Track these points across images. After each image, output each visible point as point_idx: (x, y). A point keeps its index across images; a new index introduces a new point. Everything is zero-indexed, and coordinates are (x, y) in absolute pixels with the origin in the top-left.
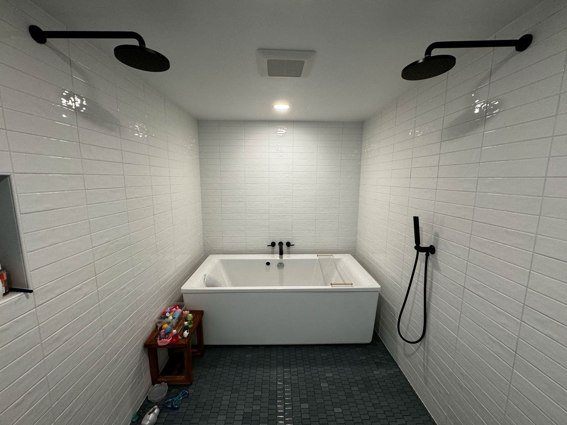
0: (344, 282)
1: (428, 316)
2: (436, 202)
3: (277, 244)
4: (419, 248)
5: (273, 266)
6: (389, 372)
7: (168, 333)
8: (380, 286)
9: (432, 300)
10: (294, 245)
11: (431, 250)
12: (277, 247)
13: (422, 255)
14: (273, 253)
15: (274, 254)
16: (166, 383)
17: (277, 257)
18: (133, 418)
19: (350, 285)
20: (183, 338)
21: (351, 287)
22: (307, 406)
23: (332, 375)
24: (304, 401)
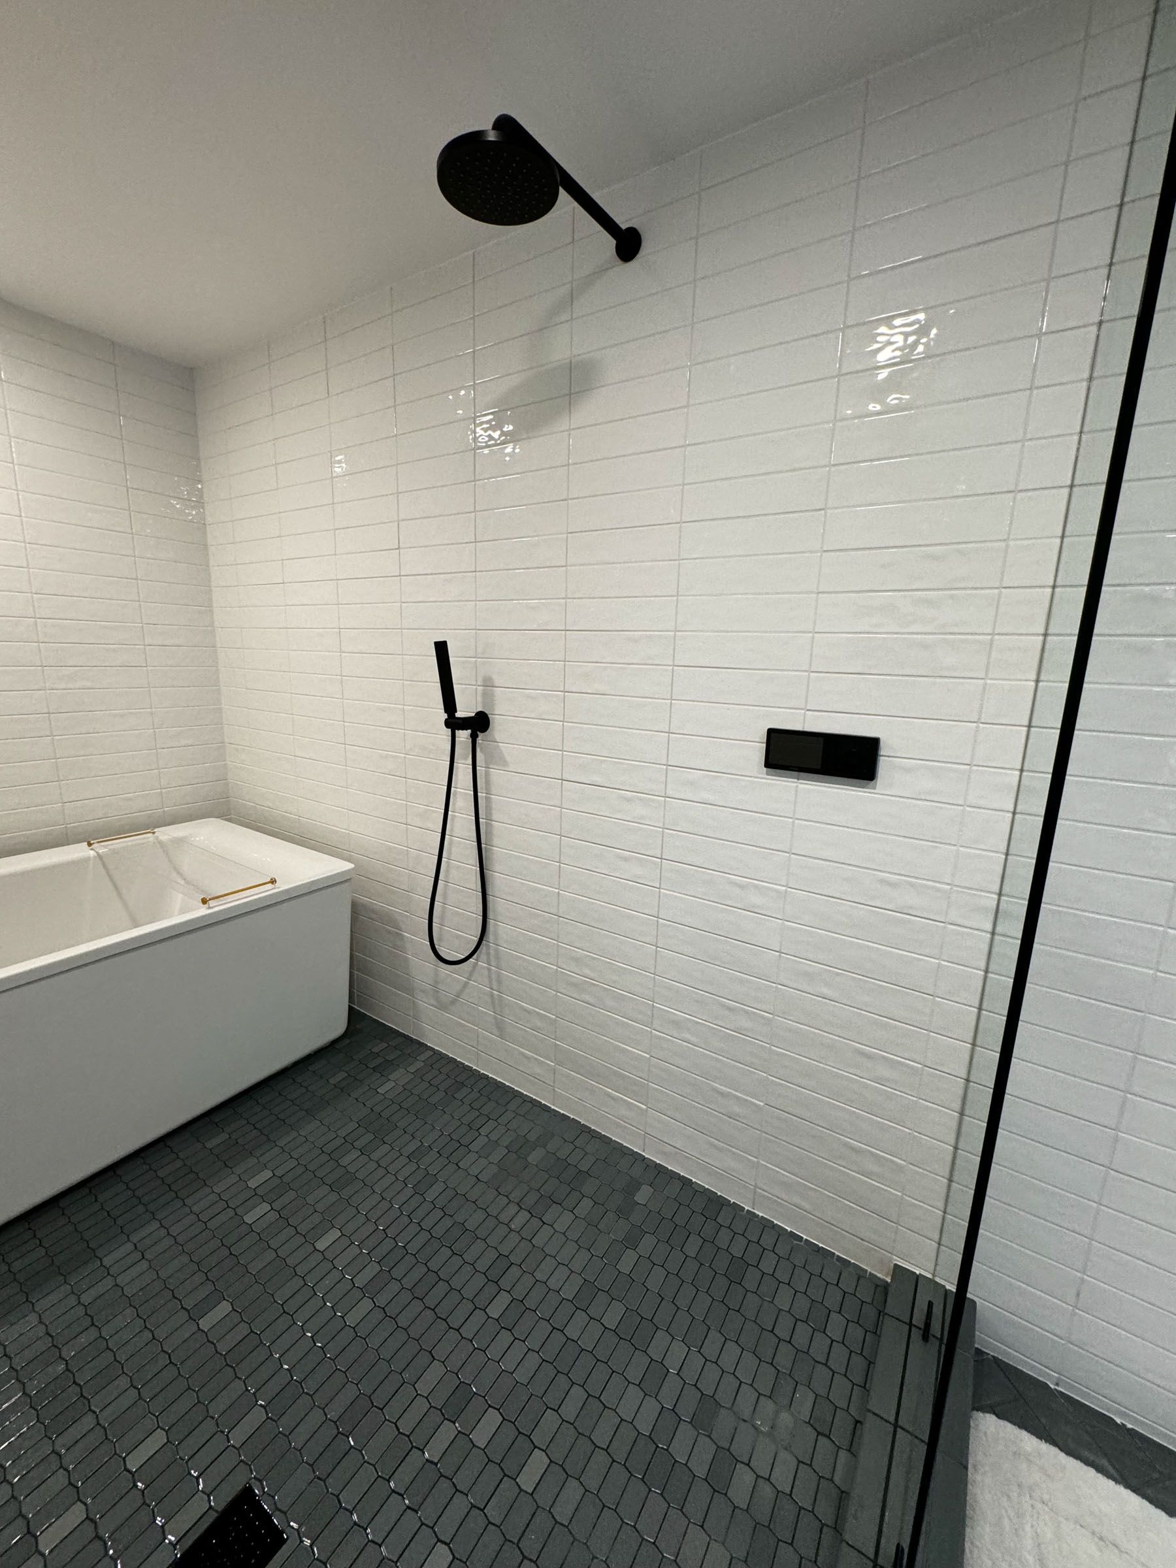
2: (478, 603)
4: (454, 723)
6: (412, 1069)
8: (349, 865)
9: (496, 841)
19: (270, 886)
21: (274, 891)
22: (224, 1308)
23: (268, 1174)
24: (206, 1306)
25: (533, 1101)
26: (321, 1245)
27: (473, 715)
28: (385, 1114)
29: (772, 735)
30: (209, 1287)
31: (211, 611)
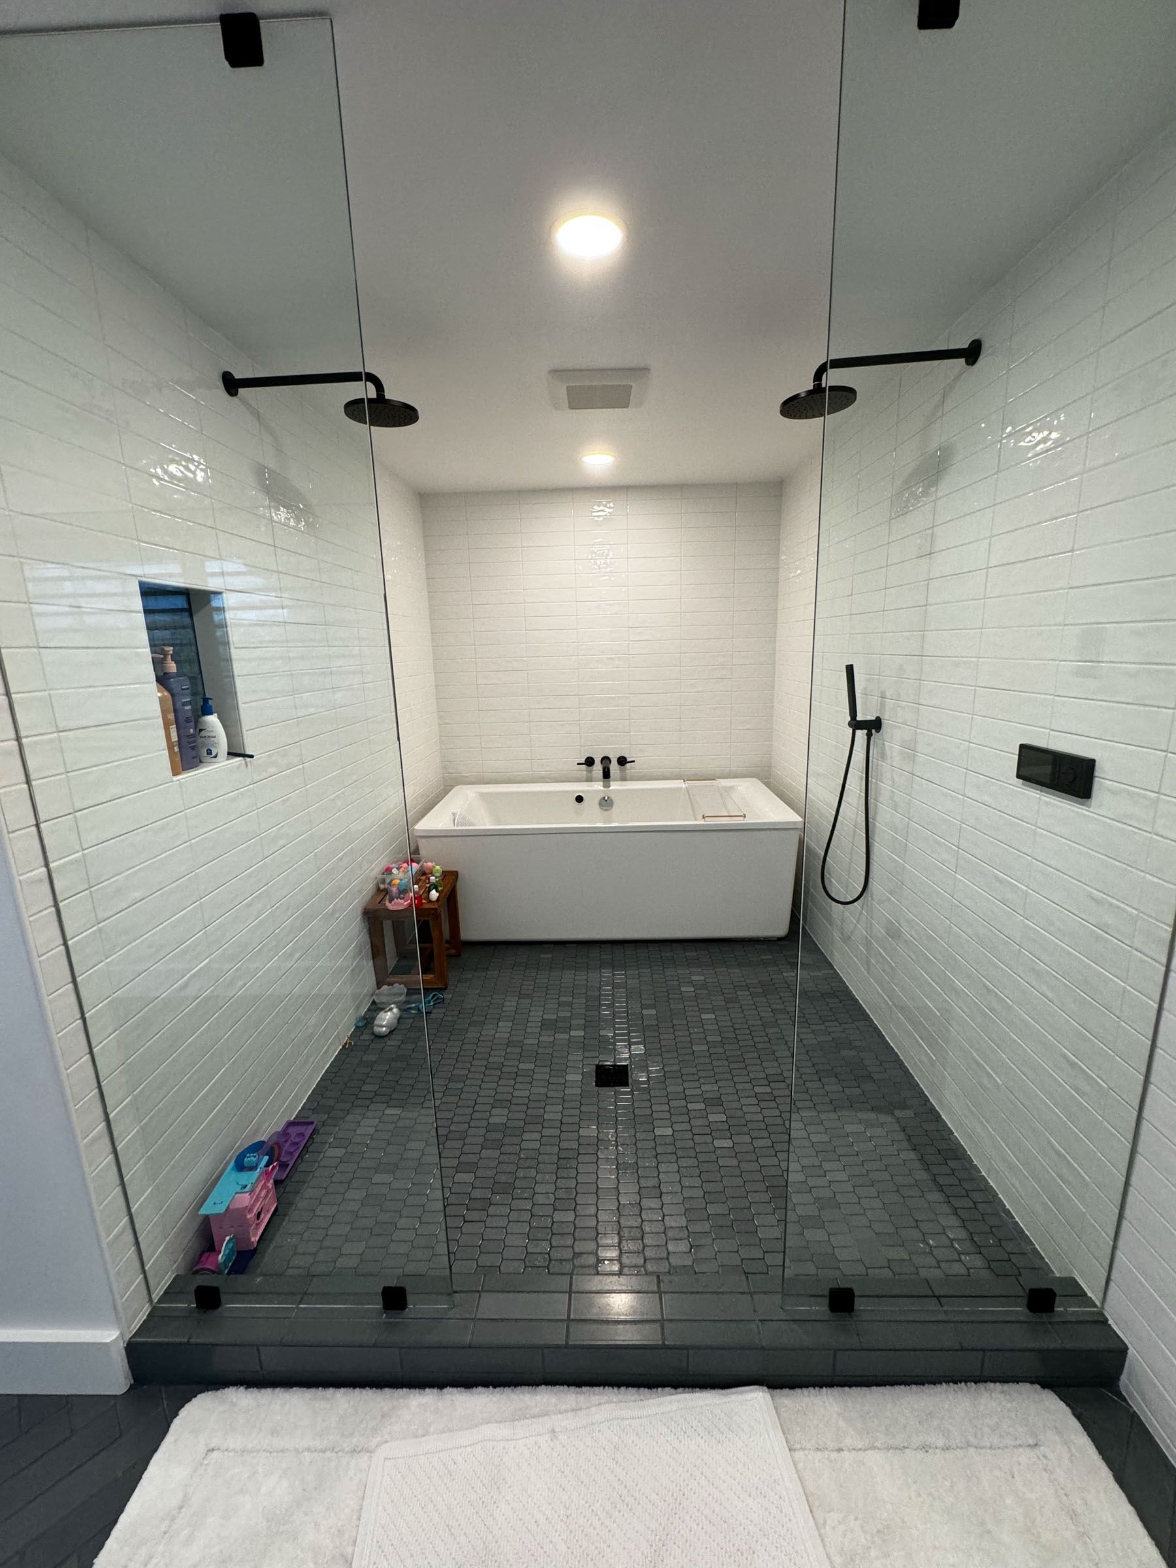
0: (729, 812)
1: (871, 849)
3: (598, 760)
4: (856, 725)
5: (591, 803)
6: (812, 974)
7: (403, 892)
8: (800, 819)
9: (879, 818)
10: (634, 761)
11: (874, 725)
12: (598, 768)
13: (861, 734)
14: (589, 779)
15: (591, 781)
16: (402, 986)
17: (598, 786)
18: (357, 1022)
19: (742, 818)
20: (430, 901)
21: (743, 821)
22: (653, 1012)
23: (703, 978)
24: (648, 1007)
25: (876, 1028)
26: (703, 1016)
27: (874, 719)
28: (776, 986)
29: (1023, 750)
30: (653, 1002)
31: (775, 641)
